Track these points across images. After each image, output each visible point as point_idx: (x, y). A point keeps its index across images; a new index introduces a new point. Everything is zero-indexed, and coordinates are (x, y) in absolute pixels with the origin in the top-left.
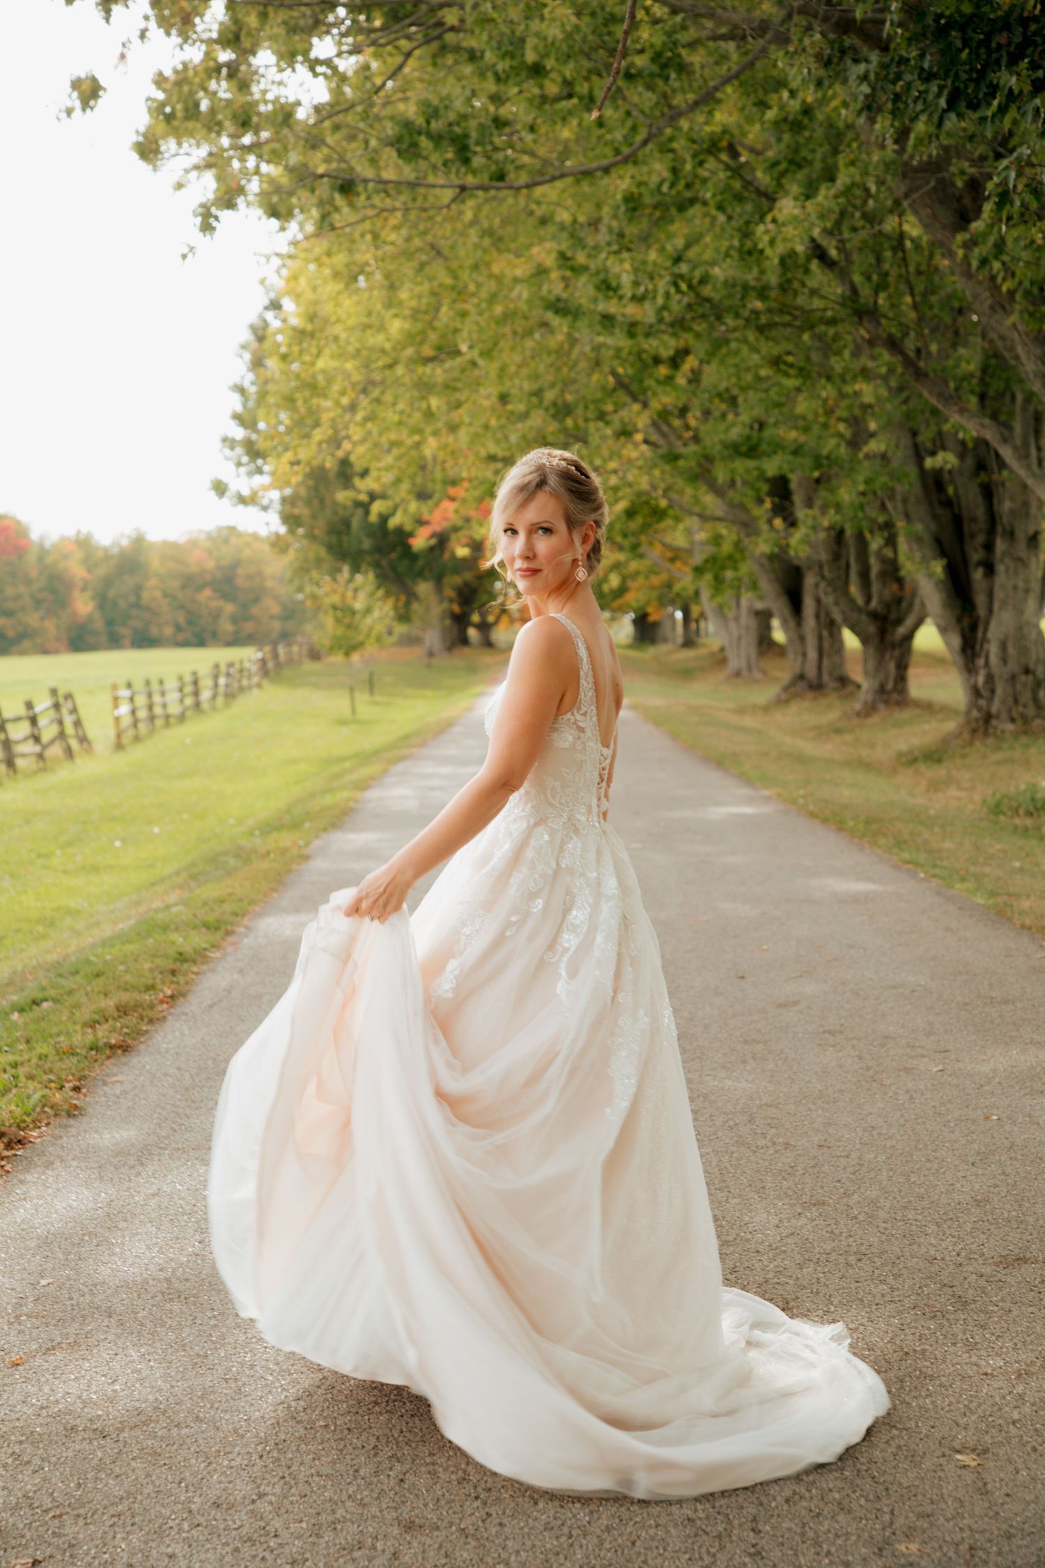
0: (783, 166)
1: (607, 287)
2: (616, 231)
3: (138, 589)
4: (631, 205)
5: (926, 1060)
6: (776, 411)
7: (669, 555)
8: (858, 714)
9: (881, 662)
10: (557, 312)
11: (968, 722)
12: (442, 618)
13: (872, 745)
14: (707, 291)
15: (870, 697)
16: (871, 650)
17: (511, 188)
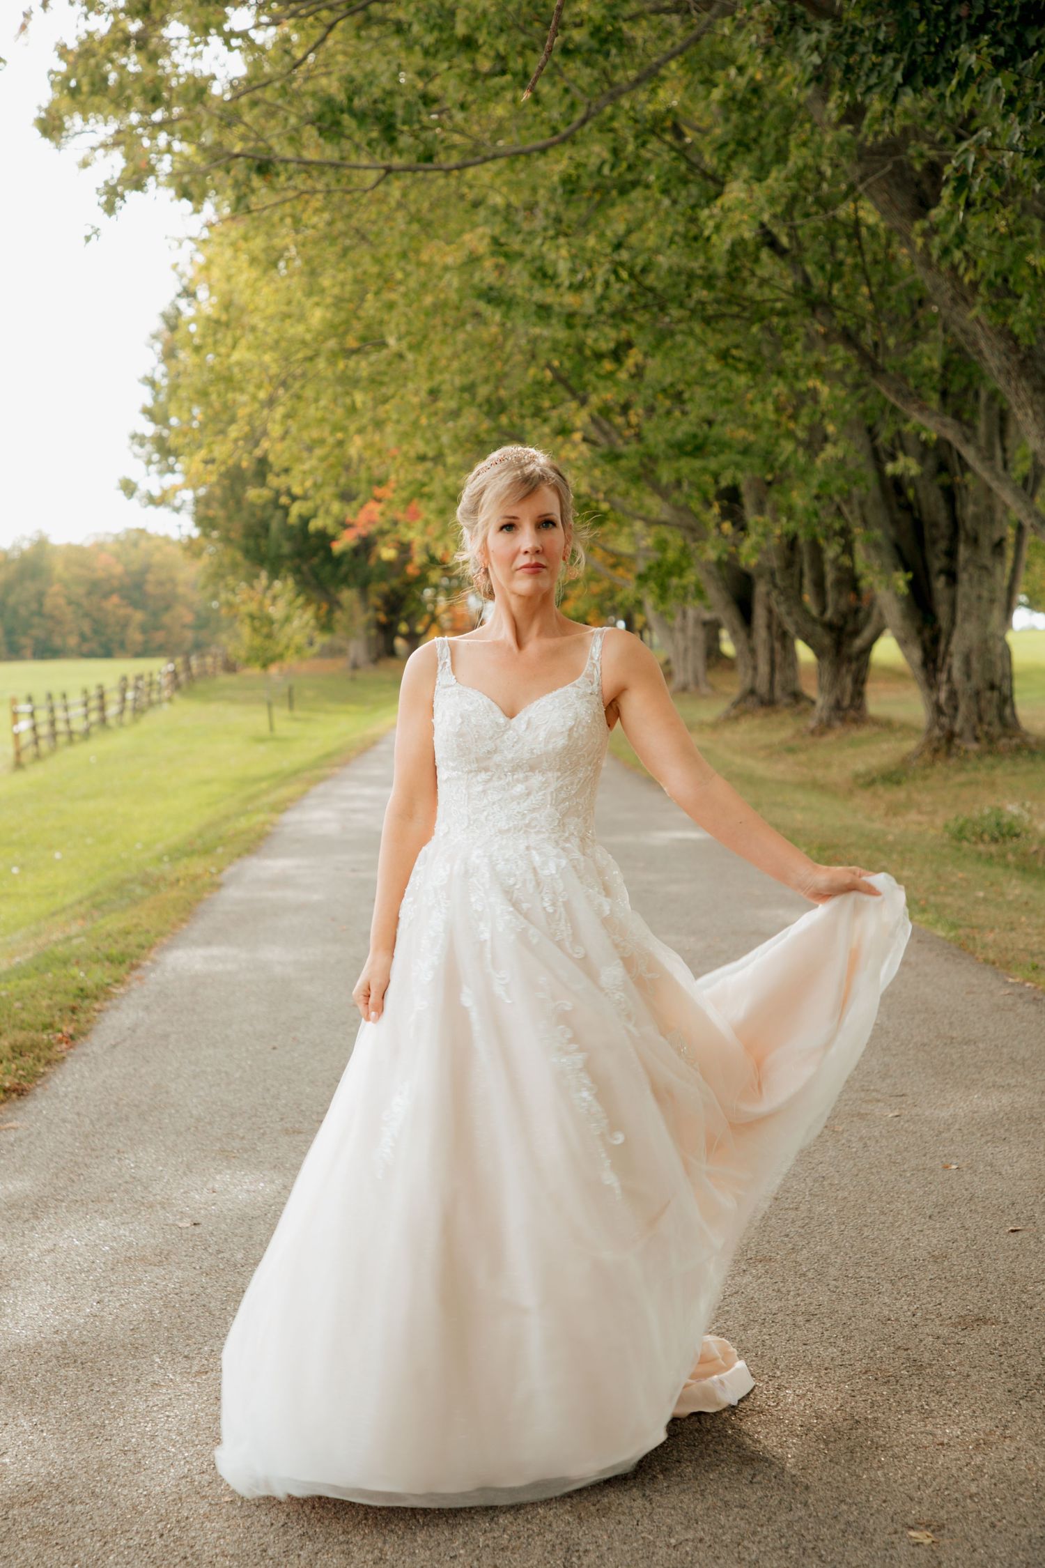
0: (732, 147)
1: (544, 275)
2: (553, 215)
3: (40, 597)
4: (569, 187)
5: (881, 1104)
6: (725, 409)
7: (611, 560)
8: (813, 732)
9: (836, 676)
10: (489, 301)
11: (930, 741)
12: (368, 628)
13: (828, 765)
14: (650, 280)
15: (825, 714)
16: (826, 663)
17: (439, 169)
